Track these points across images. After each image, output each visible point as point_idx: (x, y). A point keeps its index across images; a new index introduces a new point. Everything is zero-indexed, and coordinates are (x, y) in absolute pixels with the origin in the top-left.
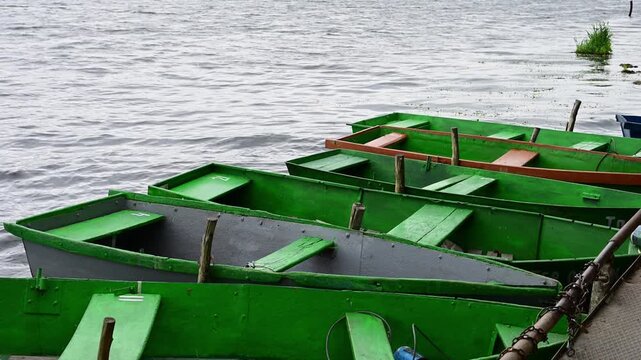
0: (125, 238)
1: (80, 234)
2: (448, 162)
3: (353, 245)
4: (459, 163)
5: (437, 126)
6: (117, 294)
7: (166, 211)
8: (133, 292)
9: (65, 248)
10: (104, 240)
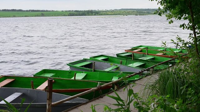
0: (86, 66)
1: (78, 65)
2: (146, 54)
3: (122, 67)
4: (148, 54)
5: (149, 48)
6: (80, 73)
7: (93, 62)
8: (83, 73)
9: (76, 68)
10: (82, 66)
